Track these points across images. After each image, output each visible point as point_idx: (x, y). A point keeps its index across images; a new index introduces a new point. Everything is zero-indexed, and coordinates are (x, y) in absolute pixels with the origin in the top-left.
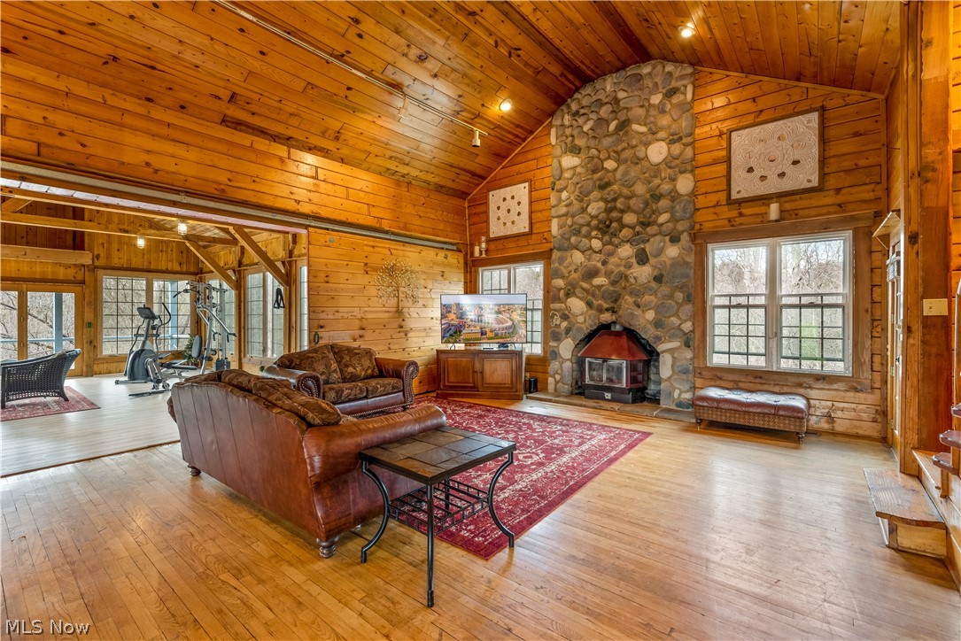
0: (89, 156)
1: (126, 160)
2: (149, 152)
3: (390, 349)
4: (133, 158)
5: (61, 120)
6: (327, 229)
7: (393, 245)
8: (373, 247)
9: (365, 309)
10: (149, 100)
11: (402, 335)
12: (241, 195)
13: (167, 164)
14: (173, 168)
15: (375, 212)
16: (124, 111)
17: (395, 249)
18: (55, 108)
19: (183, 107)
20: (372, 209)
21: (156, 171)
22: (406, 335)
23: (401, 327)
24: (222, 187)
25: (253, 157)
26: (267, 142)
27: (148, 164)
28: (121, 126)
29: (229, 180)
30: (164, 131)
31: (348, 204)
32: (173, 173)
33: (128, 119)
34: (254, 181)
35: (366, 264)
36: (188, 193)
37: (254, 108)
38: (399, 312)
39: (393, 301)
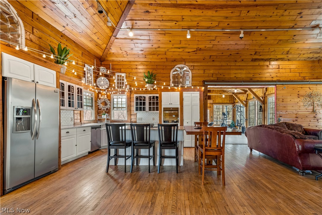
0: (225, 78)
1: (231, 77)
2: (235, 74)
3: (309, 125)
4: (232, 76)
5: (221, 71)
6: (283, 84)
7: (311, 86)
8: (302, 88)
9: (298, 110)
10: (236, 61)
11: (316, 120)
12: (256, 79)
13: (239, 76)
14: (240, 76)
15: (302, 75)
16: (231, 66)
17: (312, 87)
18: (220, 69)
19: (243, 60)
20: (301, 74)
21: (237, 78)
22: (318, 120)
23: (315, 117)
24: (251, 78)
25: (259, 68)
26: (263, 62)
27: (235, 77)
28: (230, 69)
29: (253, 76)
30: (238, 67)
31: (291, 74)
32: (240, 77)
33: (232, 67)
34: (259, 74)
35: (299, 94)
36: (244, 82)
37: (261, 54)
38: (314, 111)
39: (311, 107)
